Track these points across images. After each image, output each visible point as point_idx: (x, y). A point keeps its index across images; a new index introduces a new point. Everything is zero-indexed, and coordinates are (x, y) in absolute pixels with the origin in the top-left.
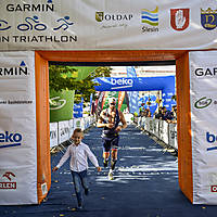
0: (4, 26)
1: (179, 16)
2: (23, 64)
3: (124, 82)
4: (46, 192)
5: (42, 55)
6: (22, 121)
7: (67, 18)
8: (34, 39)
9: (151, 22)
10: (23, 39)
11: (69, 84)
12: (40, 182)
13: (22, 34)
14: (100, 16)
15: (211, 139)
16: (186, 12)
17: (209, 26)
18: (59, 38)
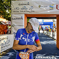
1: (58, 6)
2: (22, 17)
7: (32, 7)
8: (25, 11)
10: (22, 11)
14: (40, 6)
18: (30, 11)
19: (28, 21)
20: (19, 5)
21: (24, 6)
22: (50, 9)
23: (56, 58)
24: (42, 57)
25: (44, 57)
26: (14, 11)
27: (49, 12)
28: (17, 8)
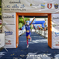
1: (49, 5)
3: (33, 22)
7: (24, 5)
8: (16, 10)
10: (13, 10)
12: (16, 43)
14: (31, 5)
18: (21, 10)
19: (20, 20)
20: (10, 3)
21: (15, 4)
22: (41, 8)
23: (47, 56)
24: (33, 56)
25: (36, 56)
26: (5, 10)
27: (40, 10)
28: (8, 6)
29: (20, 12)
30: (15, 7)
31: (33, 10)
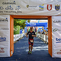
0: (2, 8)
2: (7, 19)
3: (34, 24)
4: (12, 54)
5: (12, 16)
6: (6, 34)
8: (10, 12)
9: (42, 8)
10: (7, 12)
11: (19, 24)
12: (11, 51)
13: (7, 10)
14: (28, 6)
15: (57, 40)
16: (51, 6)
17: (57, 9)
18: (16, 12)
21: (9, 5)
22: (40, 10)
29: (14, 14)
30: (9, 9)
31: (29, 13)
